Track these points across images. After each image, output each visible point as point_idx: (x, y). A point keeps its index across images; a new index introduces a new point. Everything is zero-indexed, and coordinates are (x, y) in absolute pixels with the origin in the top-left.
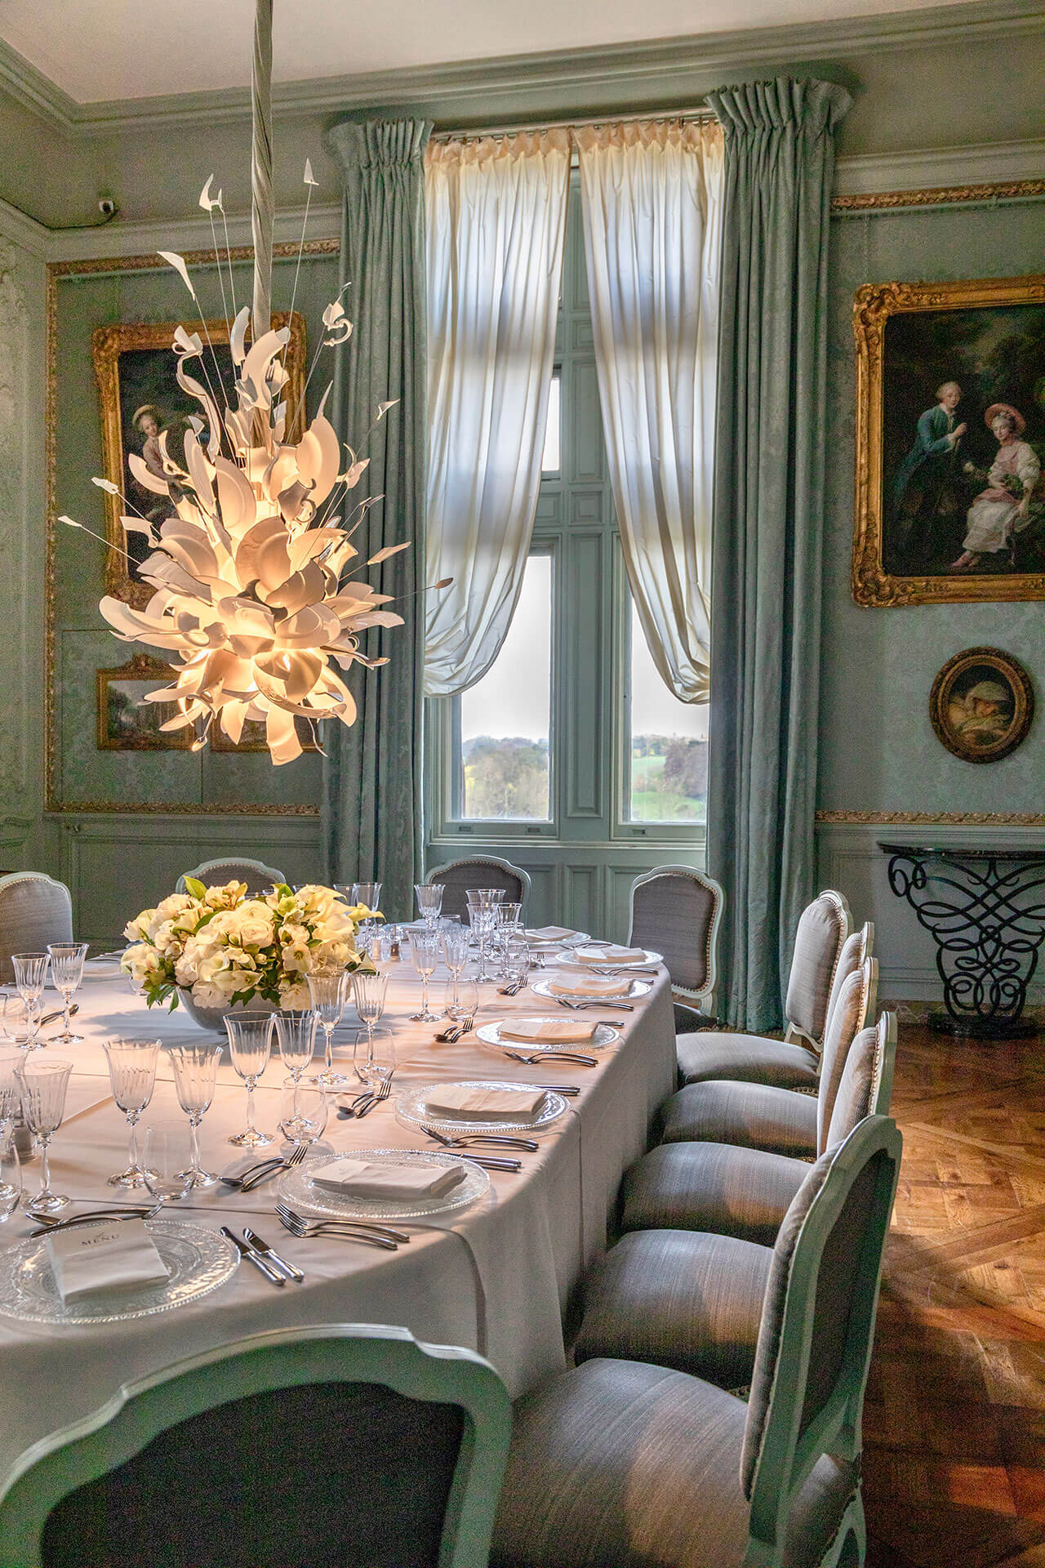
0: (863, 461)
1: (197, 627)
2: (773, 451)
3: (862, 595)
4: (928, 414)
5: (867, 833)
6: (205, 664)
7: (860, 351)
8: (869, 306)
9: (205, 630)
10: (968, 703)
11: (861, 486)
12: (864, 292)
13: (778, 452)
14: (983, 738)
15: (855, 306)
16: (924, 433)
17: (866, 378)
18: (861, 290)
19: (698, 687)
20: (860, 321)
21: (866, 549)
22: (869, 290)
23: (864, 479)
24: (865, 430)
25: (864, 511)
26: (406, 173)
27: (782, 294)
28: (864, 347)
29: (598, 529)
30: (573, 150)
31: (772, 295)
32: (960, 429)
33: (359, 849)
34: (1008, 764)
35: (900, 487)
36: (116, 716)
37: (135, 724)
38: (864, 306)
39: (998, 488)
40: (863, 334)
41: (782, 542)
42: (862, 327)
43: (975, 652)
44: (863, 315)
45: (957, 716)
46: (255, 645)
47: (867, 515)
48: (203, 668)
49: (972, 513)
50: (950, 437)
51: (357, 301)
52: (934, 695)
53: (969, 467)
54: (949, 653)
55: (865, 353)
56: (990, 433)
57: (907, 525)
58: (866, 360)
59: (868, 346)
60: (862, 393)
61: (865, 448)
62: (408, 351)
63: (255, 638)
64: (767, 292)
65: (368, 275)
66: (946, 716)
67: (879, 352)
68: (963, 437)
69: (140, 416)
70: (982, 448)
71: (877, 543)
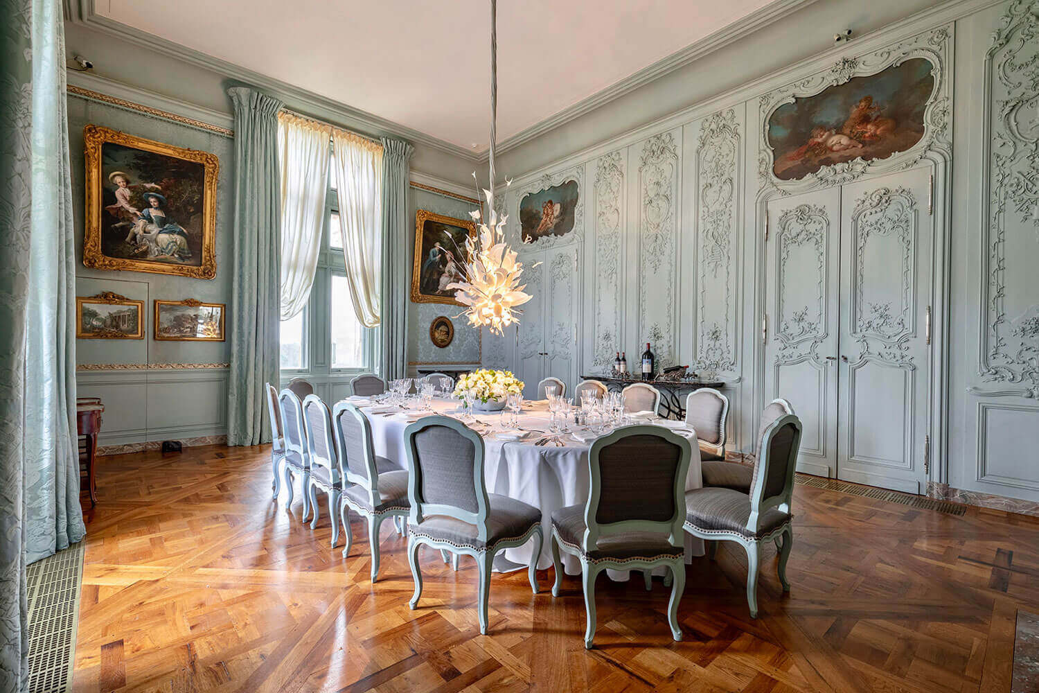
3: (415, 298)
4: (432, 250)
5: (415, 368)
7: (418, 228)
10: (439, 331)
11: (415, 267)
14: (443, 341)
15: (417, 215)
16: (432, 256)
17: (419, 236)
22: (421, 211)
24: (418, 251)
26: (272, 119)
29: (325, 266)
30: (331, 135)
32: (440, 255)
34: (447, 348)
35: (425, 267)
36: (89, 321)
37: (103, 326)
39: (447, 274)
43: (441, 317)
45: (437, 335)
49: (441, 279)
50: (437, 257)
52: (431, 329)
53: (441, 266)
54: (434, 318)
56: (446, 258)
57: (426, 280)
58: (419, 231)
60: (418, 240)
61: (418, 256)
66: (434, 335)
67: (422, 229)
68: (440, 258)
69: (115, 176)
70: (444, 262)
71: (419, 284)
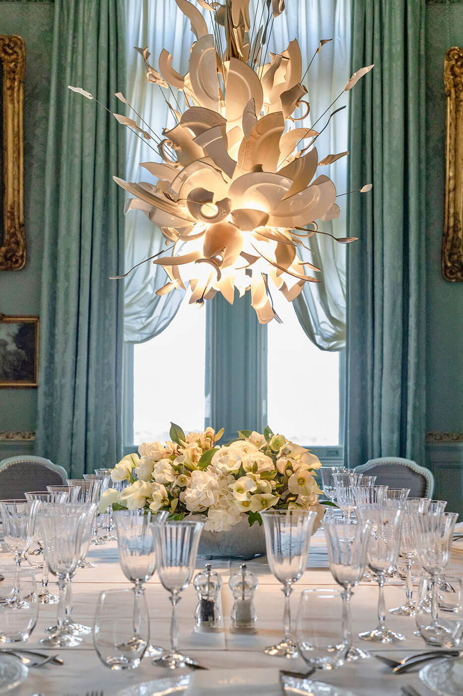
0: (451, 174)
1: (210, 201)
2: (394, 163)
3: (451, 273)
6: (205, 235)
7: (450, 95)
8: (457, 63)
9: (217, 203)
11: (449, 192)
12: (452, 53)
13: (397, 163)
15: (446, 62)
17: (453, 113)
18: (451, 50)
19: (335, 337)
20: (450, 73)
21: (453, 238)
22: (456, 52)
23: (452, 187)
24: (453, 151)
25: (452, 211)
27: (398, 48)
28: (453, 91)
31: (390, 50)
33: (71, 464)
38: (453, 62)
40: (452, 83)
41: (401, 229)
42: (452, 77)
44: (452, 69)
46: (259, 219)
47: (454, 213)
48: (202, 240)
51: (71, 32)
55: (453, 95)
58: (453, 101)
59: (456, 92)
60: (451, 125)
61: (452, 164)
62: (113, 71)
63: (260, 212)
64: (386, 47)
65: (81, 12)
67: (462, 96)
71: (461, 234)
